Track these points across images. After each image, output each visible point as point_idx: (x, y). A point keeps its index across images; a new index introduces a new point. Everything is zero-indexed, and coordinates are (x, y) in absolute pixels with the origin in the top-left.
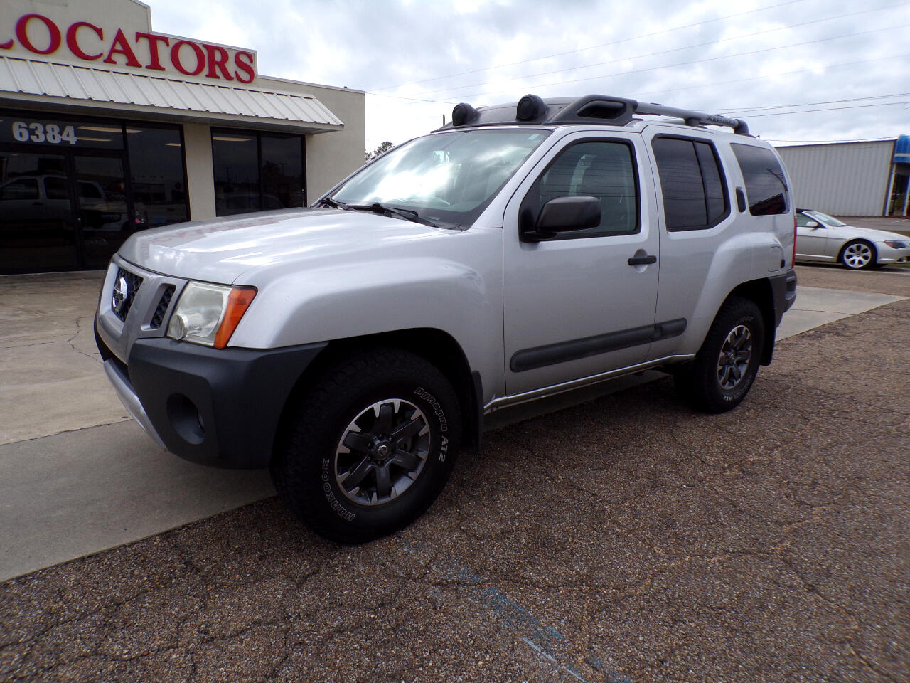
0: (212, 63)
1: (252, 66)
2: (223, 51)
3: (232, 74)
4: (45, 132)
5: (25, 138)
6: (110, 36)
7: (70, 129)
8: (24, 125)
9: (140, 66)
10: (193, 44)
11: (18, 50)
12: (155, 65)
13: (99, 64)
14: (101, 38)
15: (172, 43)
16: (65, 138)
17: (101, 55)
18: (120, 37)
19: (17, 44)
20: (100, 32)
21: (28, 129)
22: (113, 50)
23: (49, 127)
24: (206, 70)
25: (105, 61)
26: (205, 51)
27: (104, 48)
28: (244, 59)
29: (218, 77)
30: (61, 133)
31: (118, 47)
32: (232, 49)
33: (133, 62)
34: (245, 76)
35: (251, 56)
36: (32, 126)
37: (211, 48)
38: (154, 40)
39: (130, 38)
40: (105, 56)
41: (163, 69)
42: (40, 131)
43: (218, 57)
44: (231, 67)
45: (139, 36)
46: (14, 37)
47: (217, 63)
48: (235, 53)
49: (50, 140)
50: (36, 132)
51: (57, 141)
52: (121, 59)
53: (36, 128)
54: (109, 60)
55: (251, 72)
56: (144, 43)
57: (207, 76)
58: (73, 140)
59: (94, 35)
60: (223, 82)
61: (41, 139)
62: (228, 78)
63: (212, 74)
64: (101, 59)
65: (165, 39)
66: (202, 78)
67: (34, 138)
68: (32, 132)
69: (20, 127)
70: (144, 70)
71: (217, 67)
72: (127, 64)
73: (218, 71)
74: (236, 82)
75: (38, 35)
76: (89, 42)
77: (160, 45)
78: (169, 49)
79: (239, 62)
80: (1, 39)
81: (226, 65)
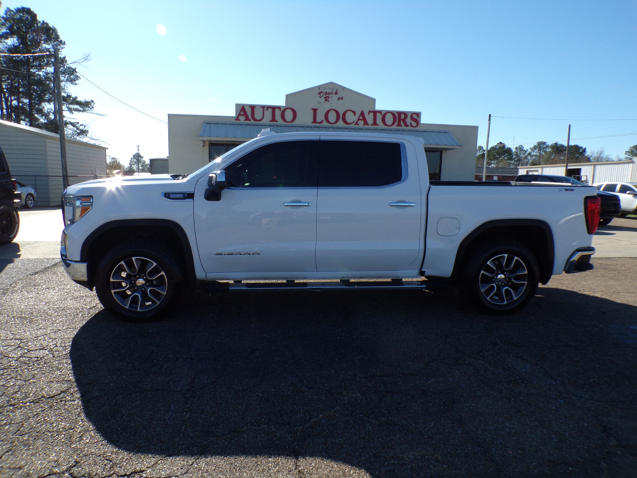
0: (400, 119)
1: (418, 119)
2: (405, 114)
3: (409, 124)
6: (358, 114)
9: (369, 125)
10: (391, 112)
11: (325, 124)
12: (375, 123)
14: (355, 115)
15: (383, 113)
17: (354, 122)
18: (362, 114)
19: (324, 121)
20: (354, 113)
22: (359, 119)
24: (396, 124)
26: (397, 115)
27: (355, 119)
28: (415, 116)
29: (402, 126)
31: (361, 118)
32: (409, 112)
33: (366, 123)
34: (414, 124)
35: (418, 115)
37: (400, 113)
38: (375, 113)
39: (366, 113)
41: (378, 125)
43: (403, 117)
44: (408, 121)
45: (370, 112)
46: (323, 118)
47: (402, 120)
48: (411, 114)
52: (361, 123)
54: (357, 124)
55: (417, 122)
56: (372, 114)
57: (397, 126)
60: (404, 127)
62: (406, 125)
63: (399, 125)
64: (354, 124)
65: (380, 112)
66: (394, 127)
70: (370, 127)
71: (402, 121)
72: (363, 125)
73: (402, 123)
74: (410, 128)
75: (332, 117)
76: (350, 117)
77: (378, 114)
78: (381, 116)
79: (412, 118)
80: (318, 120)
81: (406, 120)
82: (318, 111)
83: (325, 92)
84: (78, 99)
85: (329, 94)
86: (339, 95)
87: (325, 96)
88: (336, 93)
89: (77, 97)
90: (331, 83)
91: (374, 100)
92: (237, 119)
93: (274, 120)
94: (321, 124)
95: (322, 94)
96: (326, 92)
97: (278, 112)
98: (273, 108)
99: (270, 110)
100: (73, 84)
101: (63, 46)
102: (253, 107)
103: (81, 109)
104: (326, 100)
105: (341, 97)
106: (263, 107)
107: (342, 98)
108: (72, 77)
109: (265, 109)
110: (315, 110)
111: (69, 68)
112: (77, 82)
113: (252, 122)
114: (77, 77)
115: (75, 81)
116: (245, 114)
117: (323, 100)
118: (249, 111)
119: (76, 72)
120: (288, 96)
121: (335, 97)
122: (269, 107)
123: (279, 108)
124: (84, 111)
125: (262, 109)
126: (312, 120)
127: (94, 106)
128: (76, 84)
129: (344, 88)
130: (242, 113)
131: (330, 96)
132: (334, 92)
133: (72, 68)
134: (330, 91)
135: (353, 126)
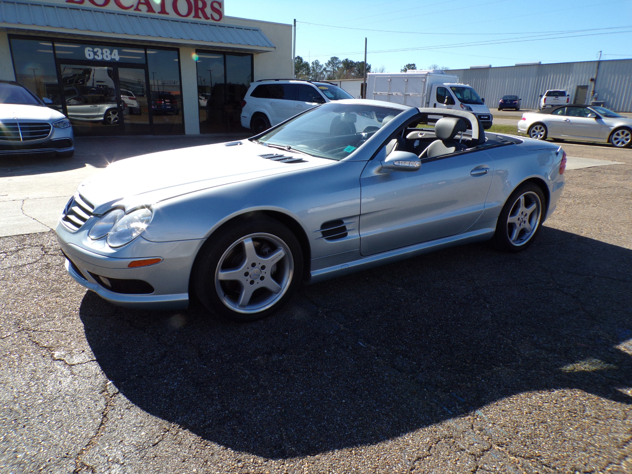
0: (197, 9)
1: (220, 10)
3: (209, 16)
4: (102, 54)
5: (91, 57)
7: (115, 51)
8: (91, 49)
9: (155, 12)
11: (87, 4)
12: (163, 11)
16: (113, 57)
17: (132, 6)
21: (93, 51)
22: (139, 3)
23: (104, 50)
24: (193, 14)
25: (135, 10)
26: (193, 2)
28: (216, 6)
29: (201, 18)
30: (111, 54)
31: (143, 1)
33: (150, 10)
34: (216, 16)
35: (221, 4)
36: (96, 50)
40: (135, 7)
41: (168, 14)
42: (99, 53)
44: (208, 11)
47: (200, 9)
48: (211, 2)
49: (105, 58)
50: (98, 54)
51: (109, 59)
53: (98, 51)
54: (137, 9)
55: (220, 13)
57: (193, 17)
58: (117, 58)
60: (203, 20)
61: (100, 58)
62: (207, 18)
63: (196, 16)
64: (133, 8)
66: (191, 18)
67: (96, 57)
68: (95, 53)
69: (89, 51)
70: (156, 15)
71: (200, 11)
72: (147, 11)
73: (200, 14)
74: (211, 21)
78: (171, 1)
79: (213, 8)
81: (205, 10)
94: (81, 5)
135: (131, 11)
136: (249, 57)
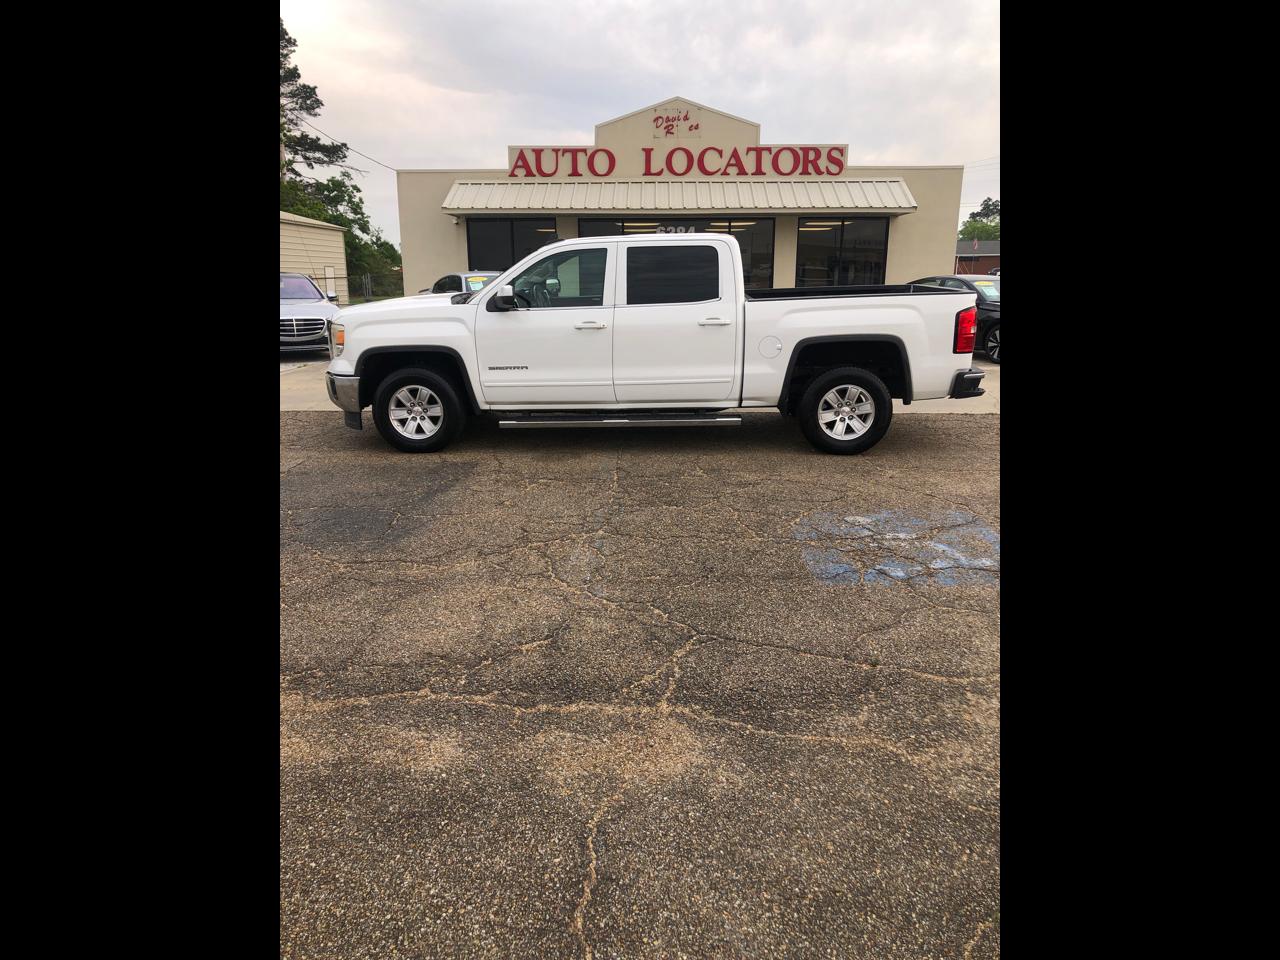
0: (806, 161)
1: (842, 159)
2: (817, 151)
3: (823, 168)
6: (727, 154)
7: (692, 229)
8: (663, 229)
9: (747, 174)
10: (791, 150)
11: (666, 174)
12: (759, 172)
13: (717, 178)
14: (721, 156)
15: (774, 151)
17: (720, 170)
18: (735, 154)
19: (666, 172)
20: (720, 153)
22: (729, 165)
23: (679, 229)
24: (800, 169)
25: (722, 174)
26: (801, 153)
27: (722, 163)
28: (835, 154)
29: (810, 174)
30: (686, 232)
31: (733, 161)
32: (824, 147)
33: (742, 172)
34: (834, 169)
35: (842, 150)
37: (806, 150)
38: (759, 151)
39: (742, 153)
40: (722, 170)
41: (764, 174)
43: (812, 156)
44: (823, 163)
45: (749, 150)
46: (664, 166)
47: (811, 162)
48: (827, 150)
52: (733, 170)
53: (671, 230)
54: (725, 173)
55: (840, 164)
56: (753, 154)
57: (801, 174)
59: (718, 155)
60: (814, 177)
62: (819, 172)
63: (805, 172)
64: (719, 173)
65: (769, 149)
66: (796, 177)
70: (749, 177)
71: (810, 166)
72: (738, 174)
73: (811, 169)
74: (826, 177)
75: (679, 162)
76: (712, 162)
77: (765, 154)
78: (772, 156)
79: (830, 157)
80: (654, 169)
81: (819, 162)
82: (653, 153)
83: (664, 117)
84: (321, 142)
85: (674, 119)
86: (692, 121)
87: (665, 125)
88: (686, 118)
89: (319, 139)
90: (677, 99)
91: (757, 127)
92: (512, 175)
93: (575, 173)
94: (658, 177)
95: (660, 120)
96: (668, 117)
97: (582, 160)
98: (574, 152)
99: (568, 156)
100: (311, 114)
101: (292, 49)
102: (538, 152)
103: (326, 159)
104: (668, 132)
105: (695, 125)
106: (556, 151)
107: (697, 127)
108: (308, 102)
109: (560, 153)
110: (648, 152)
111: (304, 86)
112: (317, 110)
113: (539, 179)
114: (319, 103)
115: (314, 109)
116: (526, 166)
117: (662, 131)
118: (531, 159)
119: (315, 93)
120: (598, 128)
121: (683, 126)
122: (565, 151)
123: (584, 151)
124: (331, 162)
125: (554, 154)
126: (643, 170)
127: (347, 154)
128: (315, 115)
129: (700, 108)
130: (520, 163)
131: (675, 123)
132: (682, 116)
133: (309, 87)
134: (676, 115)
135: (718, 176)
136: (884, 221)
